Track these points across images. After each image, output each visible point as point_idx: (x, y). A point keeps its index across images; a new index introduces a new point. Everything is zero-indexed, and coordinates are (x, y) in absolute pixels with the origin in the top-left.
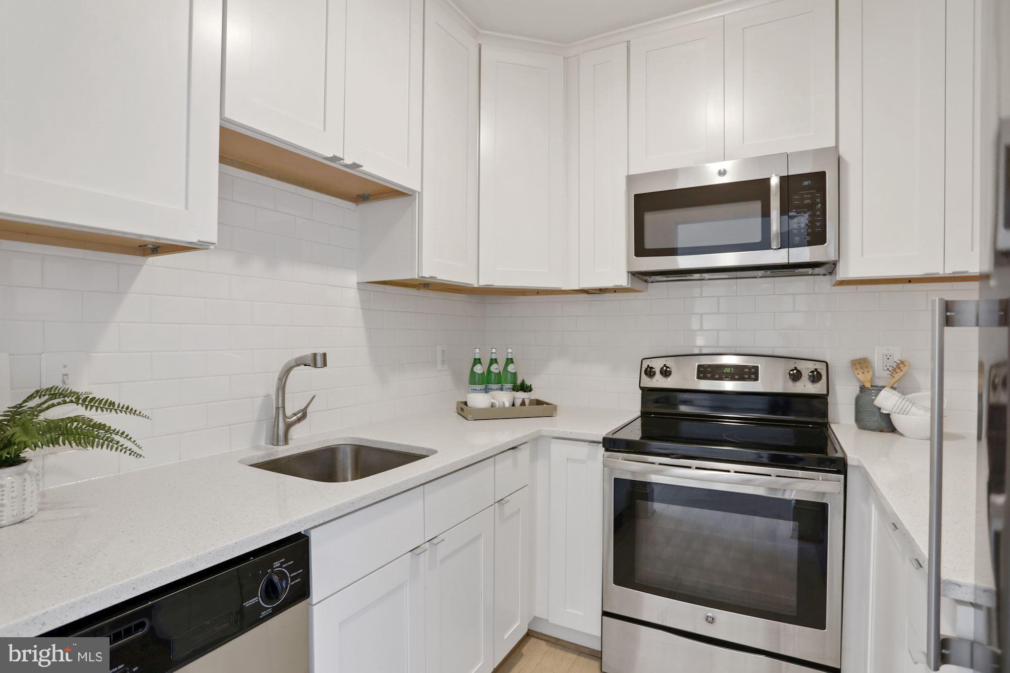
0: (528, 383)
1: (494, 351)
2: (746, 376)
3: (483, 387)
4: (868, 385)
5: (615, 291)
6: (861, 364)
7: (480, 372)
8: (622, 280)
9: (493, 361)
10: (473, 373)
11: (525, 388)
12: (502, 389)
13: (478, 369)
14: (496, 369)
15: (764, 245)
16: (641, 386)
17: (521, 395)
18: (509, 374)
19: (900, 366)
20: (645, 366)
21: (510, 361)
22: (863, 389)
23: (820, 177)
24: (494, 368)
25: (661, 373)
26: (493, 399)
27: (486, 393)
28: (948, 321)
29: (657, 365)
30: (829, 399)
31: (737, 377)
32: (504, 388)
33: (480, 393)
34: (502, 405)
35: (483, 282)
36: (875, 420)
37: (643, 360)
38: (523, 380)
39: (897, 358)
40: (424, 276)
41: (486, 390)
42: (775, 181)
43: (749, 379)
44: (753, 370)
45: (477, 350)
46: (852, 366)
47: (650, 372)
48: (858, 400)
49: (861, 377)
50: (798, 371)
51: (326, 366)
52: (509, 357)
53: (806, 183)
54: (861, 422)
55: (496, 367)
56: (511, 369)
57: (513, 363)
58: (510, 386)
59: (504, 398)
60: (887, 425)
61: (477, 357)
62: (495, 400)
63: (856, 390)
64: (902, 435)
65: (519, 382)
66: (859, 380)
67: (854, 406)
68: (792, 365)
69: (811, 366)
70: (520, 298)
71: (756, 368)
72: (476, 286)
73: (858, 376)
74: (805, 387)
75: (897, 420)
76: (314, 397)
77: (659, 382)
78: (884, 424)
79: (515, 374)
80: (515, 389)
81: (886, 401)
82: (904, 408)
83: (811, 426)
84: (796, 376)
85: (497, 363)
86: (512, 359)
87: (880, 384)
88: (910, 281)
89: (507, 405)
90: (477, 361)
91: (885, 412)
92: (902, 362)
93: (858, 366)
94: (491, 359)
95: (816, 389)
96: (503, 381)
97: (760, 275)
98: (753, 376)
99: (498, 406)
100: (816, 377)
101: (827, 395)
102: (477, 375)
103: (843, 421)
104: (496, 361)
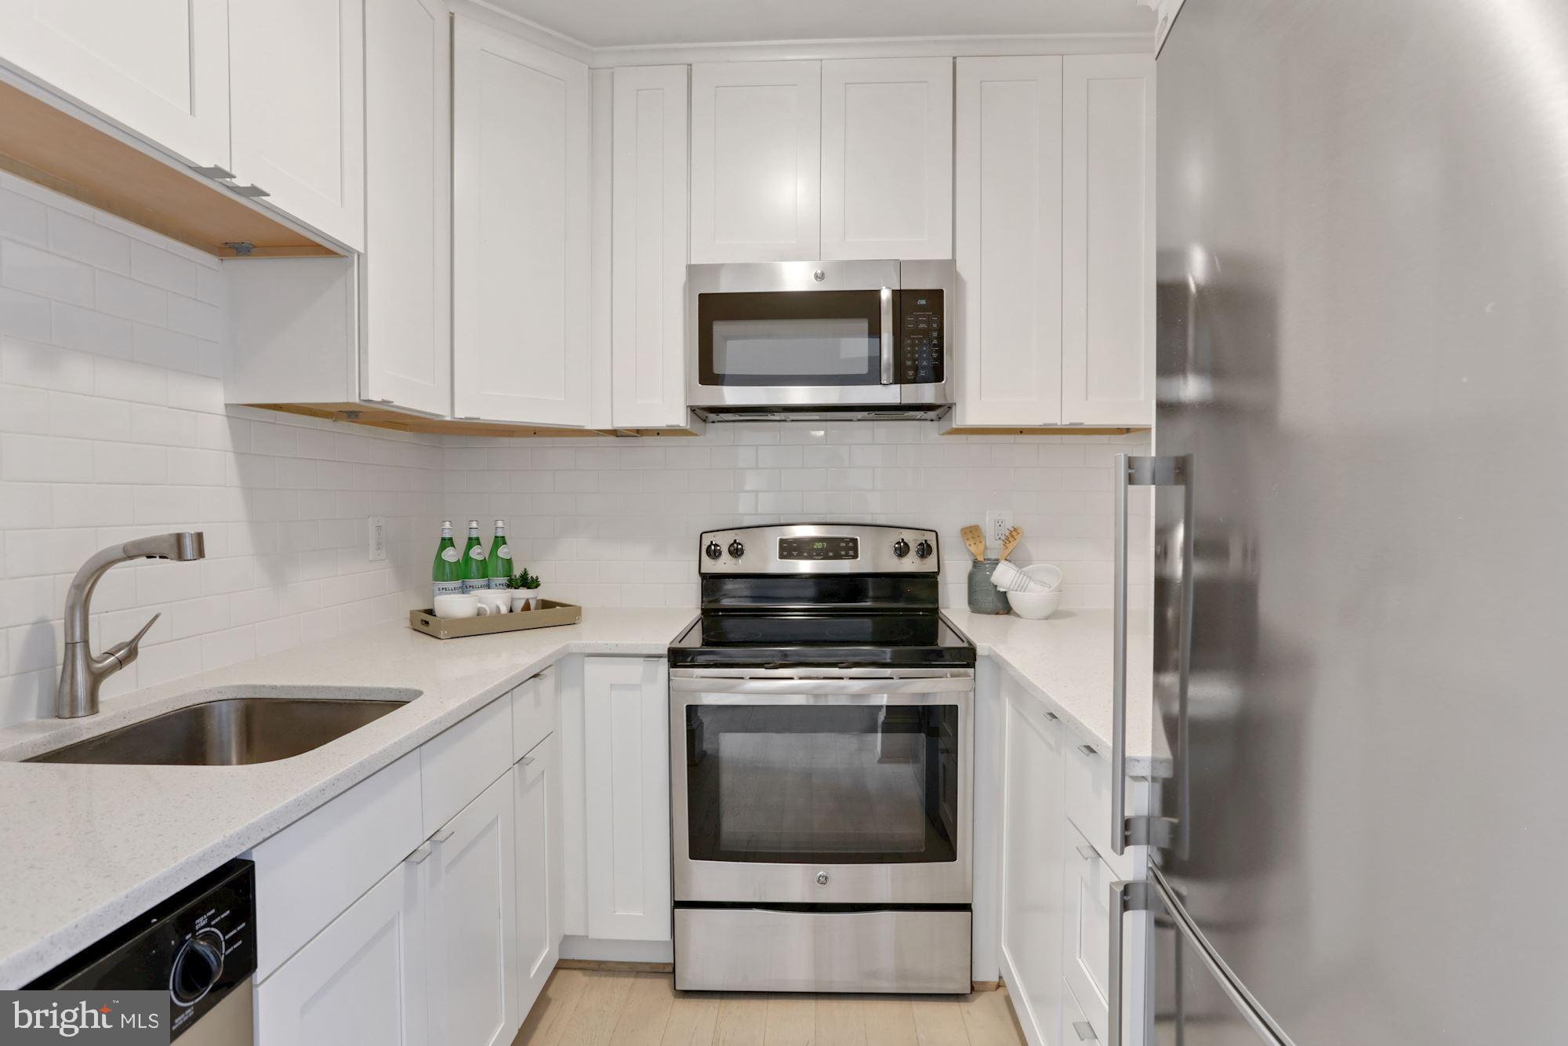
0: (532, 574)
1: (474, 525)
2: (843, 553)
3: (457, 584)
4: (980, 558)
5: (658, 434)
6: (972, 533)
7: (453, 560)
8: (678, 417)
9: (473, 542)
10: (440, 562)
11: (527, 582)
12: (489, 586)
13: (451, 555)
14: (479, 554)
15: (872, 377)
16: (702, 571)
17: (523, 594)
18: (500, 561)
19: (1013, 534)
20: (706, 543)
21: (500, 541)
22: (976, 563)
23: (936, 296)
24: (476, 553)
25: (730, 552)
26: (480, 602)
27: (463, 593)
28: (1131, 480)
29: (724, 541)
30: (939, 578)
31: (831, 554)
32: (493, 584)
33: (454, 593)
34: (494, 611)
35: (461, 413)
36: (990, 601)
37: (704, 535)
38: (525, 569)
39: (1009, 524)
40: (371, 398)
41: (464, 589)
42: (886, 295)
43: (847, 556)
44: (851, 544)
45: (447, 525)
46: (963, 536)
47: (714, 552)
48: (971, 578)
49: (973, 549)
50: (906, 544)
51: (204, 557)
52: (500, 534)
53: (923, 302)
54: (975, 604)
55: (479, 551)
56: (503, 552)
57: (505, 543)
58: (504, 580)
59: (496, 599)
60: (1003, 606)
61: (447, 536)
62: (483, 603)
63: (969, 565)
64: (1018, 616)
65: (517, 572)
66: (971, 553)
67: (966, 586)
68: (895, 537)
69: (920, 537)
70: (505, 441)
71: (855, 541)
72: (448, 418)
73: (969, 548)
74: (910, 564)
75: (1014, 599)
76: (156, 617)
77: (725, 564)
78: (1000, 606)
79: (509, 562)
80: (512, 584)
81: (1004, 576)
82: (1022, 584)
83: (921, 613)
84: (902, 550)
85: (479, 544)
86: (503, 537)
87: (992, 555)
88: (1021, 431)
89: (504, 610)
90: (446, 543)
91: (1002, 590)
92: (1015, 530)
93: (970, 535)
94: (470, 539)
95: (928, 565)
96: (490, 573)
97: (859, 417)
98: (851, 553)
99: (488, 612)
100: (925, 550)
101: (938, 573)
102: (447, 565)
103: (954, 605)
104: (477, 541)
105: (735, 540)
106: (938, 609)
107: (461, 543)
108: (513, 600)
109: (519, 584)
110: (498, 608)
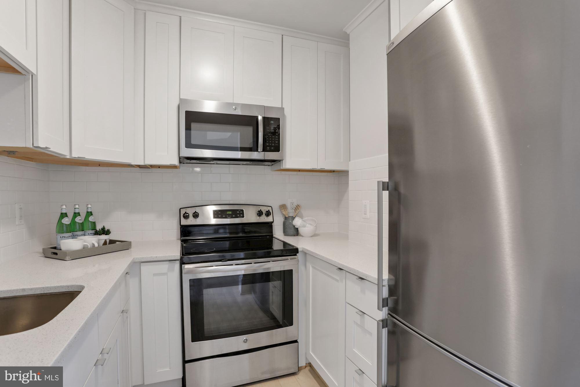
0: (107, 228)
1: (77, 206)
2: (238, 215)
3: (70, 234)
4: (287, 216)
5: (159, 167)
6: (283, 207)
9: (76, 214)
10: (61, 224)
11: (105, 232)
12: (84, 235)
13: (66, 221)
14: (80, 220)
16: (181, 224)
17: (103, 237)
18: (90, 224)
19: (298, 207)
20: (183, 213)
21: (90, 214)
22: (286, 218)
23: (277, 121)
24: (78, 220)
25: (193, 216)
26: (84, 242)
27: (72, 239)
29: (190, 212)
30: (273, 224)
31: (234, 216)
32: (86, 234)
33: (69, 239)
35: (75, 155)
36: (292, 231)
37: (181, 209)
38: (104, 226)
39: (295, 204)
41: (74, 237)
42: (260, 118)
43: (240, 217)
44: (241, 212)
45: (64, 207)
46: (280, 208)
47: (186, 216)
48: (284, 223)
50: (262, 212)
52: (89, 210)
53: (272, 122)
54: (286, 233)
55: (80, 219)
56: (91, 219)
57: (92, 215)
58: (93, 232)
60: (296, 232)
61: (64, 212)
62: (87, 243)
63: (283, 219)
64: (302, 236)
65: (99, 227)
66: (283, 215)
67: (282, 226)
68: (257, 209)
69: (267, 209)
71: (242, 211)
72: (68, 157)
73: (283, 213)
74: (264, 219)
75: (301, 230)
77: (191, 221)
78: (295, 233)
79: (94, 224)
80: (97, 233)
81: (297, 222)
82: (303, 224)
83: (268, 237)
84: (260, 213)
85: (80, 215)
86: (91, 212)
87: (291, 215)
88: (299, 170)
89: (96, 245)
90: (64, 215)
91: (297, 227)
92: (298, 205)
93: (282, 208)
95: (269, 219)
96: (85, 229)
98: (242, 215)
99: (89, 247)
100: (268, 214)
101: (273, 222)
102: (64, 225)
103: (278, 233)
104: (79, 214)
105: (196, 211)
106: (273, 235)
107: (71, 215)
108: (99, 240)
109: (102, 233)
110: (93, 245)
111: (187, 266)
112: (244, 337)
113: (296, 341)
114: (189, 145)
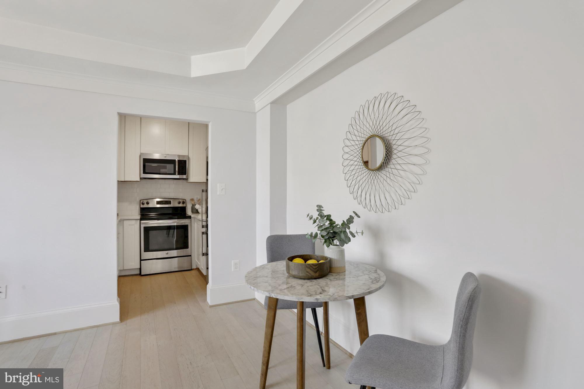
6: (192, 200)
8: (138, 179)
15: (174, 174)
16: (141, 207)
19: (199, 200)
20: (141, 202)
22: (193, 205)
23: (185, 161)
25: (146, 204)
29: (145, 202)
30: (186, 208)
31: (166, 204)
36: (195, 211)
37: (141, 200)
42: (176, 160)
43: (169, 204)
44: (170, 202)
46: (190, 200)
47: (143, 204)
48: (192, 207)
49: (192, 202)
50: (180, 202)
53: (183, 162)
54: (193, 212)
60: (197, 212)
63: (192, 205)
64: (200, 213)
66: (192, 203)
67: (191, 209)
68: (178, 201)
69: (183, 201)
74: (181, 205)
75: (199, 211)
77: (145, 206)
81: (197, 207)
82: (200, 208)
83: (183, 213)
87: (195, 204)
91: (197, 209)
95: (184, 205)
100: (183, 203)
101: (186, 207)
103: (189, 212)
105: (148, 202)
106: (186, 213)
111: (142, 222)
112: (167, 252)
113: (190, 256)
114: (145, 172)
